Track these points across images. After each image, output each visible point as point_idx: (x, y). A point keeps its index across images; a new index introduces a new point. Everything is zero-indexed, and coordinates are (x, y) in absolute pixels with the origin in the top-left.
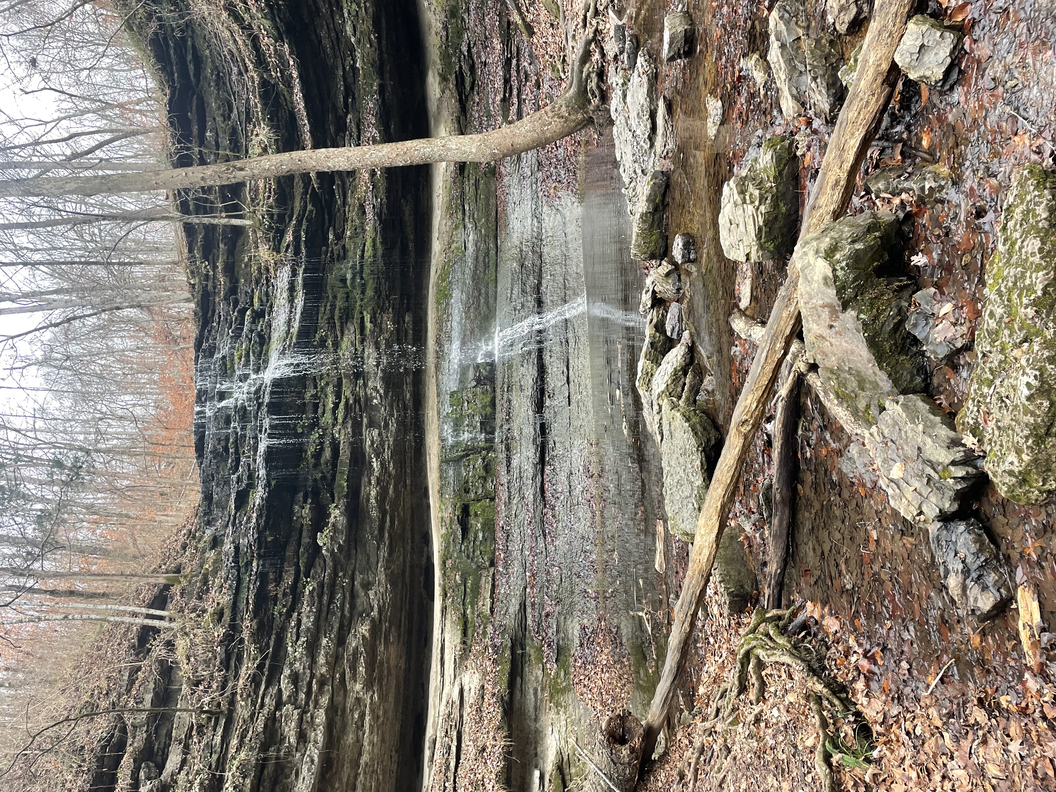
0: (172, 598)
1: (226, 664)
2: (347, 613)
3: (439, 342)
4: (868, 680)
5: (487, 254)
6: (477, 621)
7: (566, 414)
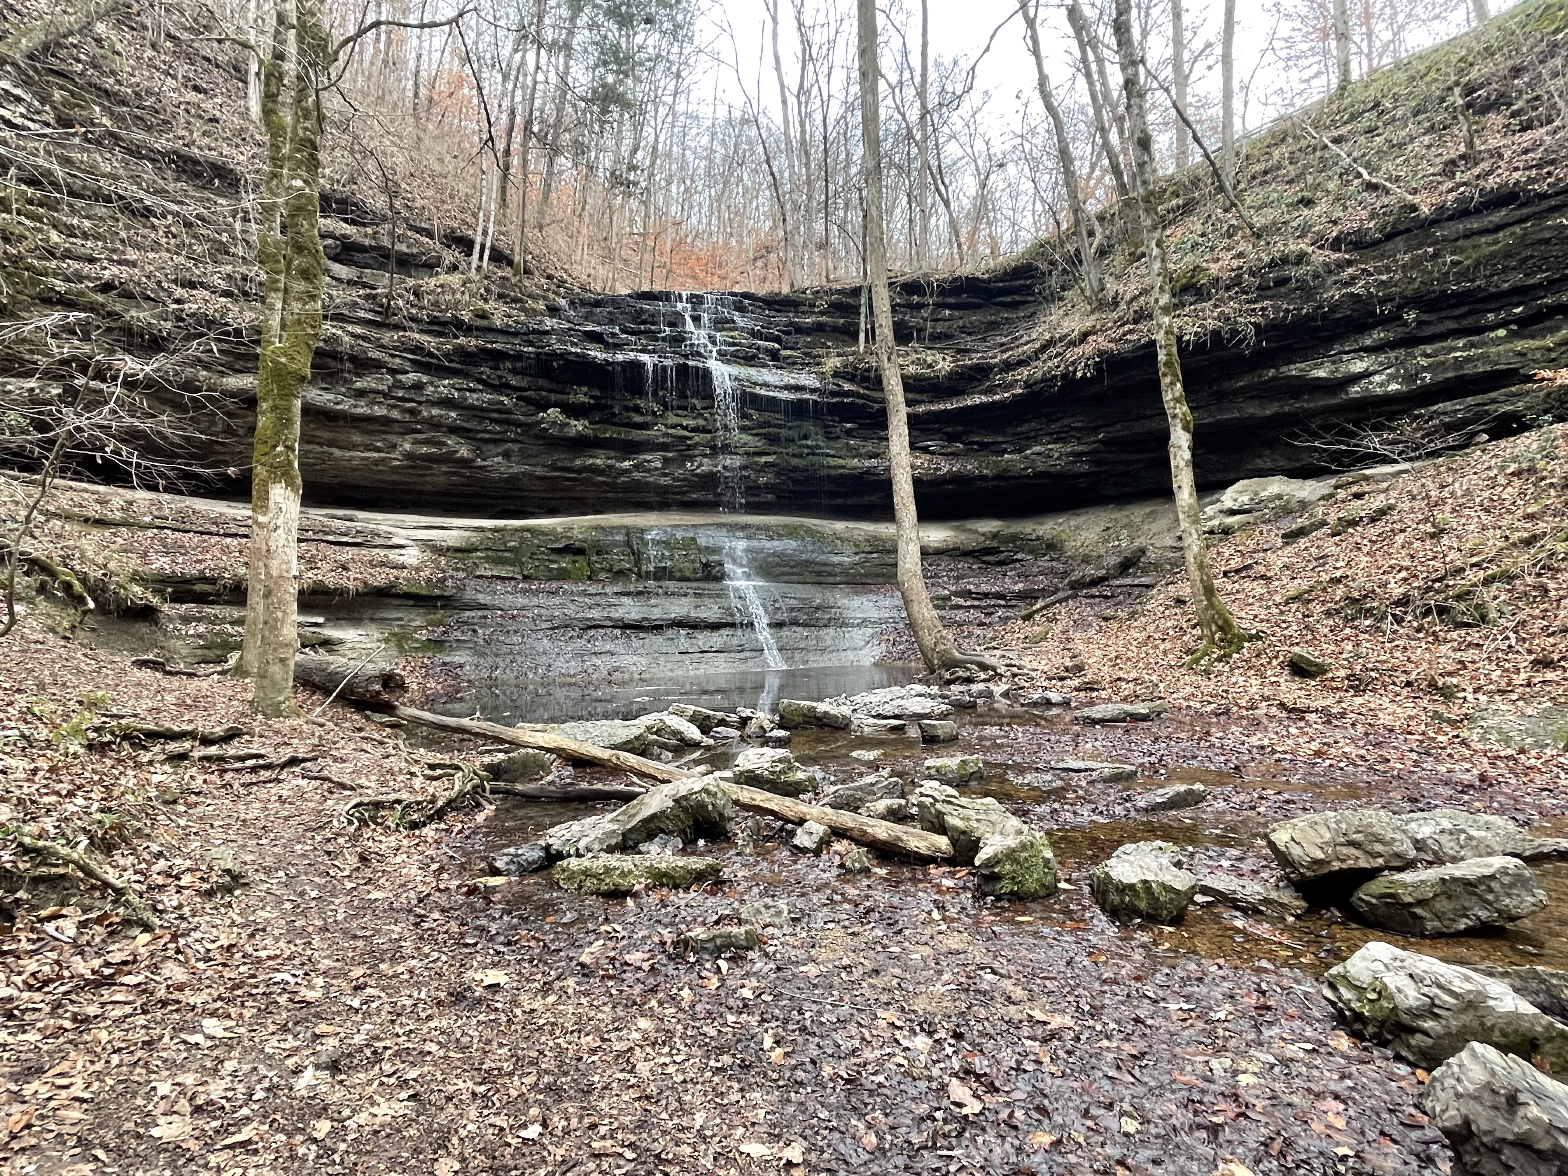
0: (499, 267)
1: (434, 321)
2: (481, 435)
3: (744, 527)
4: (446, 830)
5: (830, 574)
6: (469, 562)
7: (672, 649)
